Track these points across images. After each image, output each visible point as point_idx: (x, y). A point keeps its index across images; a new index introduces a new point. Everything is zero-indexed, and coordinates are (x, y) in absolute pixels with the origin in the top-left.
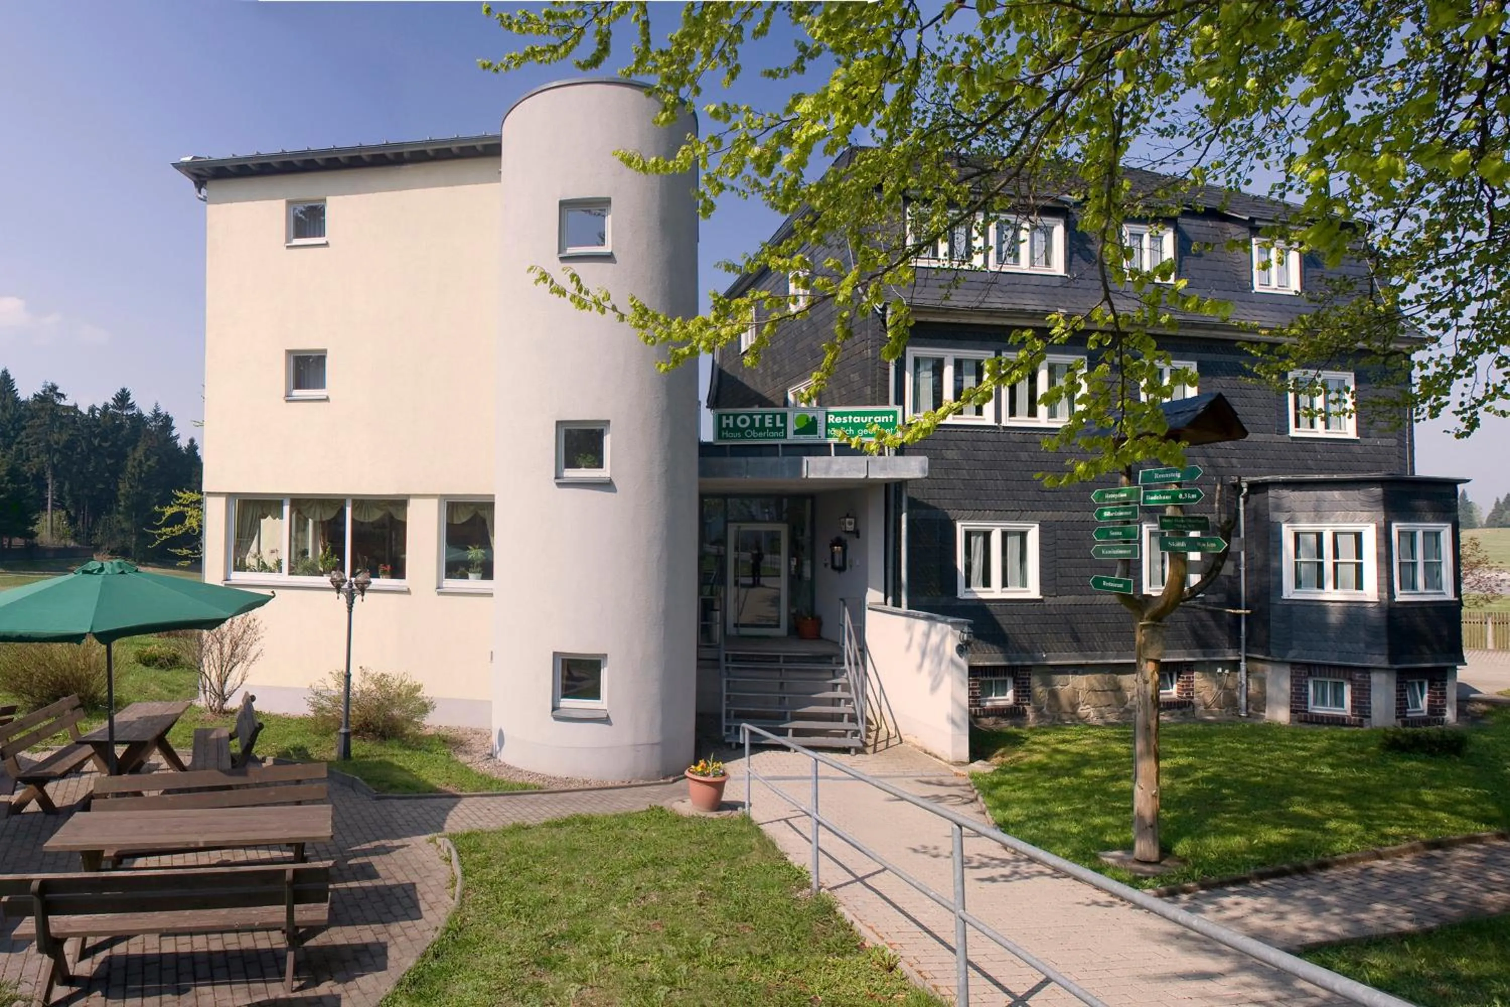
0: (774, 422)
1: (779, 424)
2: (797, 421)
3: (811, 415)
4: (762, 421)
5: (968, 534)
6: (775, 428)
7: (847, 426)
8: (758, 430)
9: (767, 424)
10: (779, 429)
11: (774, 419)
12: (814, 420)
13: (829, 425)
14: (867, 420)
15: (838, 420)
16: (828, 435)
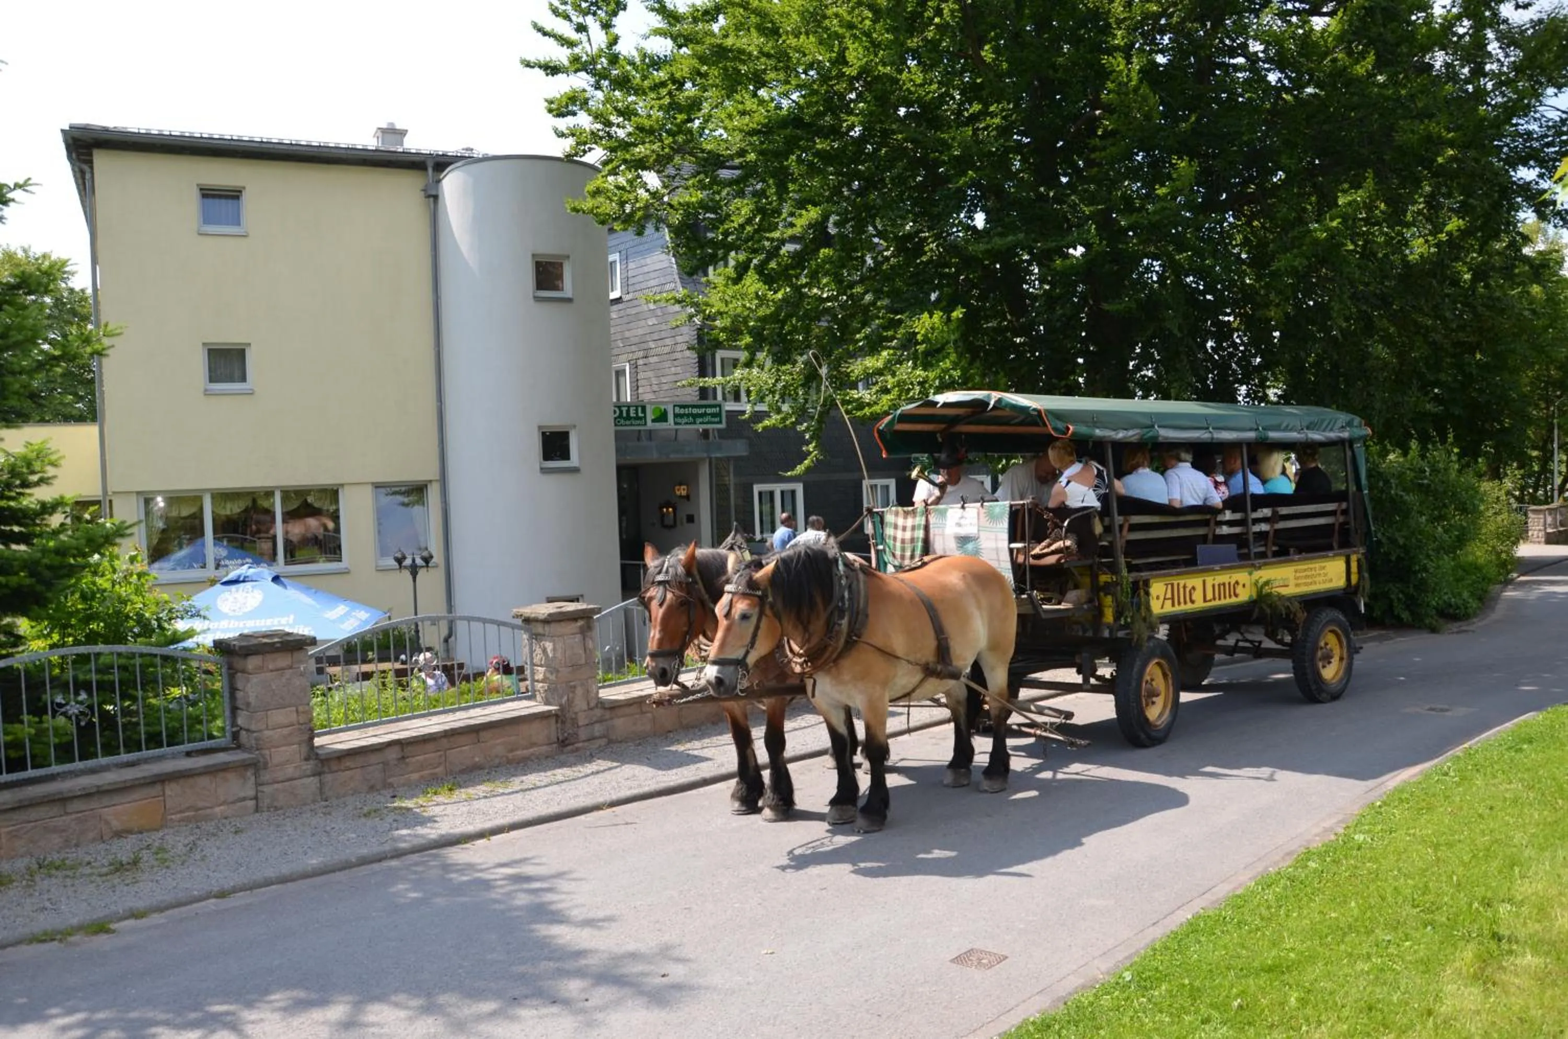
0: (637, 413)
1: (640, 415)
2: (654, 411)
3: (663, 407)
4: (628, 412)
5: (760, 494)
6: (637, 418)
7: (688, 415)
8: (625, 419)
9: (632, 414)
10: (640, 418)
11: (637, 410)
12: (665, 412)
13: (676, 416)
14: (702, 411)
15: (682, 411)
16: (676, 423)
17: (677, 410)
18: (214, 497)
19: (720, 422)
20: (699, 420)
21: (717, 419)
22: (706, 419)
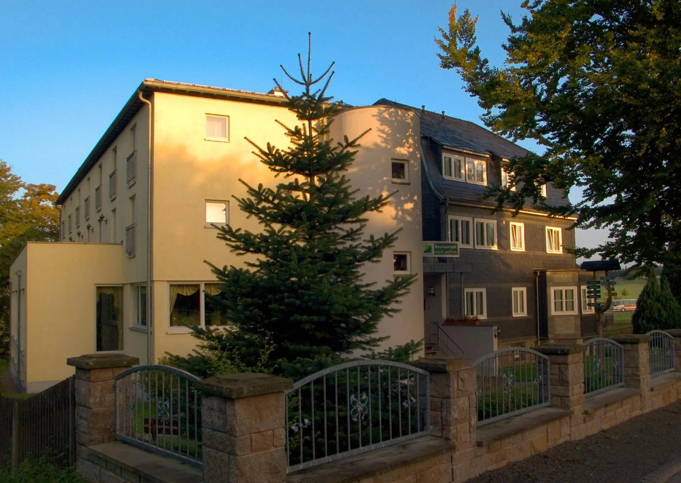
2: (425, 247)
5: (467, 293)
7: (441, 249)
12: (430, 247)
13: (435, 249)
14: (448, 247)
15: (438, 247)
16: (435, 254)
17: (436, 246)
18: (206, 285)
19: (457, 254)
20: (447, 252)
21: (455, 252)
22: (450, 252)
